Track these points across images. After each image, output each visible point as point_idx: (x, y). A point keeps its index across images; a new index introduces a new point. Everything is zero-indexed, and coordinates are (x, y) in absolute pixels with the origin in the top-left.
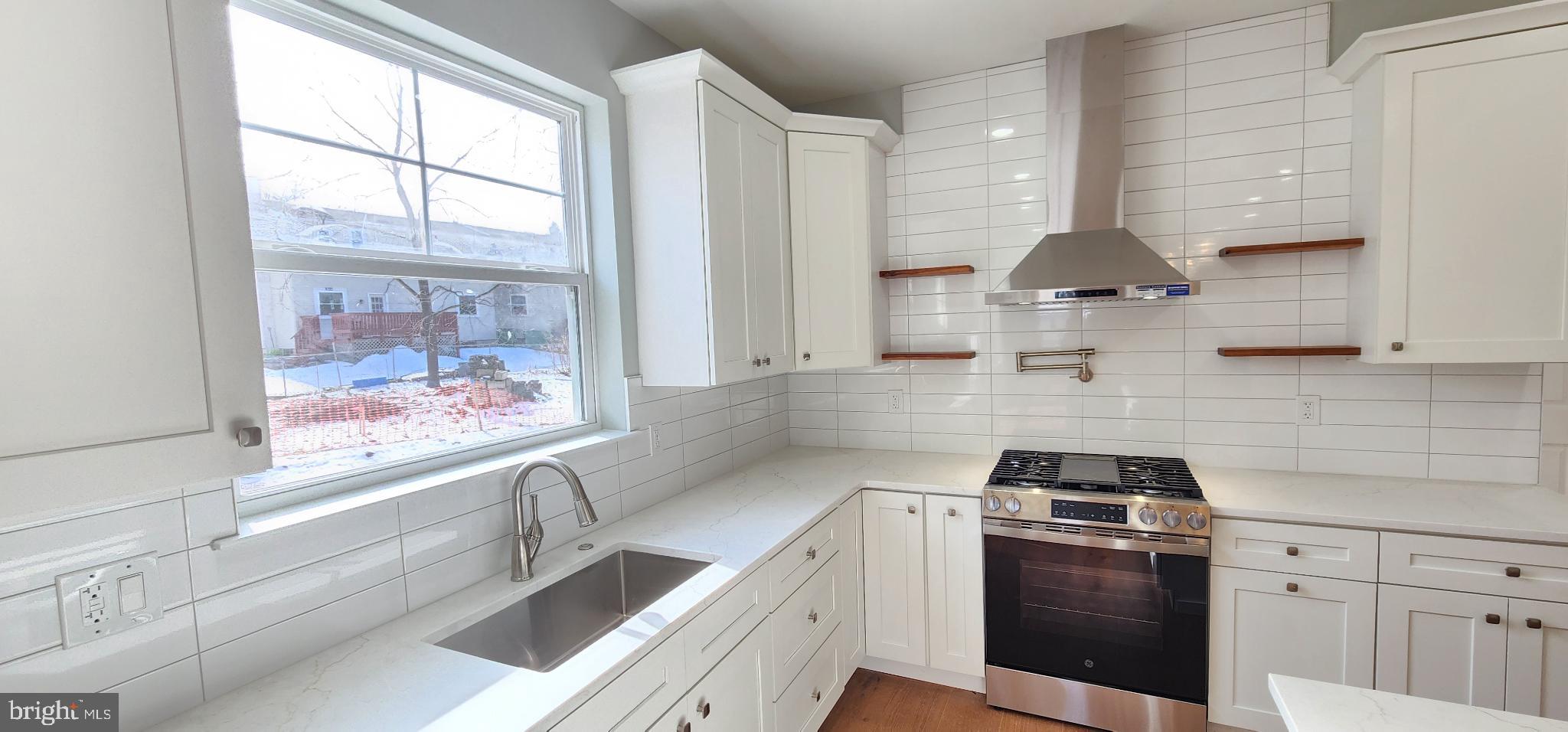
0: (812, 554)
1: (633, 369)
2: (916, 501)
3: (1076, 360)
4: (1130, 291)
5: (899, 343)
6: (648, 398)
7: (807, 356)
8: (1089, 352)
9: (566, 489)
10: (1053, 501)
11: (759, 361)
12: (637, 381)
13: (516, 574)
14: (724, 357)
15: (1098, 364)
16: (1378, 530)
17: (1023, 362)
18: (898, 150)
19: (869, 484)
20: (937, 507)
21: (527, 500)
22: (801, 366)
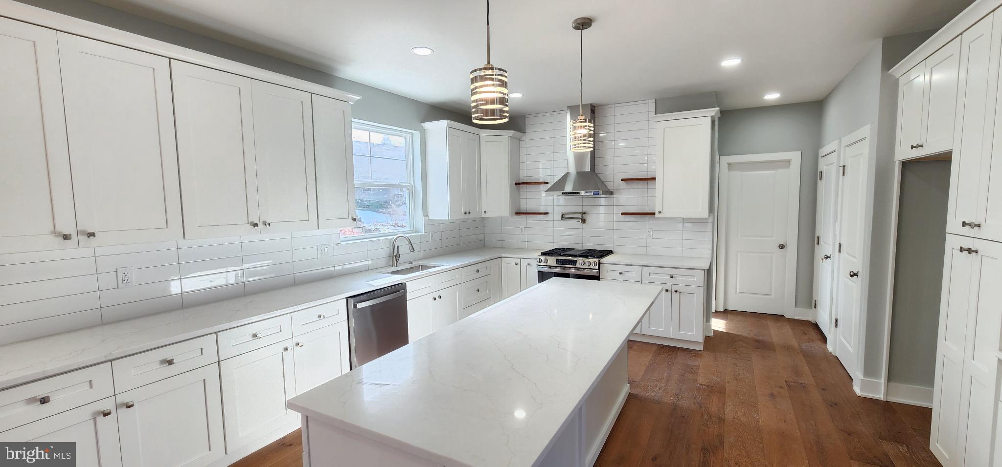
0: (478, 271)
1: (425, 214)
2: (518, 261)
3: (579, 216)
4: (583, 193)
5: (524, 209)
6: (430, 223)
7: (485, 212)
8: (584, 213)
9: (407, 243)
10: (557, 259)
11: (466, 213)
12: (426, 218)
13: (393, 266)
14: (453, 211)
15: (587, 217)
16: (642, 266)
17: (563, 216)
18: (523, 139)
19: (503, 255)
20: (524, 262)
21: (396, 247)
22: (483, 215)
